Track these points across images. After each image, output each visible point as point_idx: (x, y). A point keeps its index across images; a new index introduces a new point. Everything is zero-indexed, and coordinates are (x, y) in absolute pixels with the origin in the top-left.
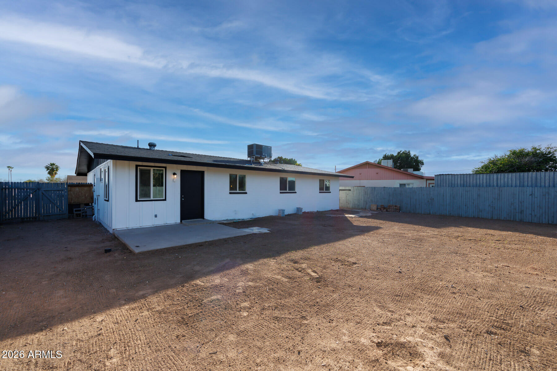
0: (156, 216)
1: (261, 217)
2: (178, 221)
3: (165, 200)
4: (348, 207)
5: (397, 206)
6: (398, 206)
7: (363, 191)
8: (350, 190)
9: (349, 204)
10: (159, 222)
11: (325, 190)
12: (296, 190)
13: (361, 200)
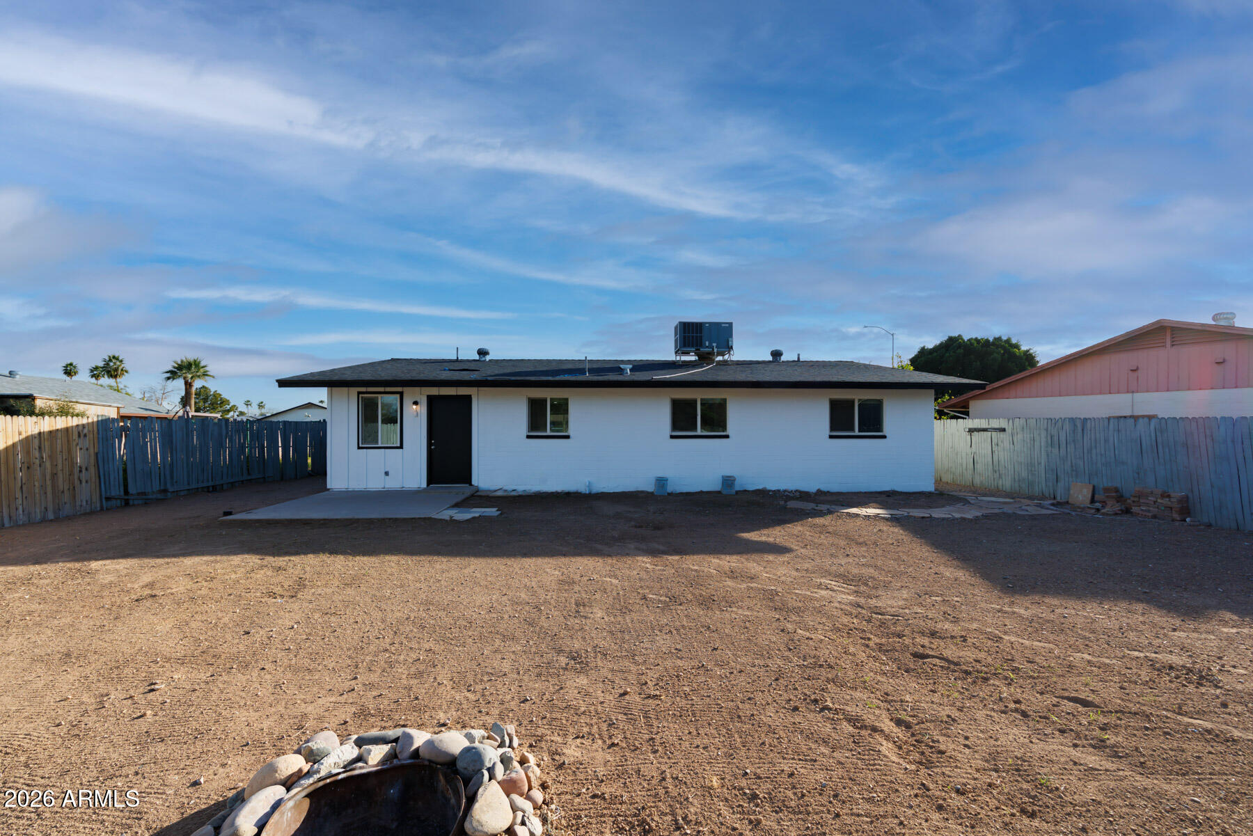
0: (387, 474)
1: (612, 491)
2: (424, 485)
3: (401, 447)
4: (1000, 487)
5: (1169, 496)
6: (1177, 494)
7: (1043, 434)
8: (1003, 430)
9: (1000, 476)
10: (393, 484)
11: (859, 431)
12: (730, 430)
13: (1039, 464)
